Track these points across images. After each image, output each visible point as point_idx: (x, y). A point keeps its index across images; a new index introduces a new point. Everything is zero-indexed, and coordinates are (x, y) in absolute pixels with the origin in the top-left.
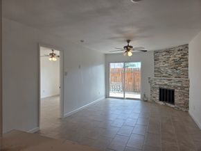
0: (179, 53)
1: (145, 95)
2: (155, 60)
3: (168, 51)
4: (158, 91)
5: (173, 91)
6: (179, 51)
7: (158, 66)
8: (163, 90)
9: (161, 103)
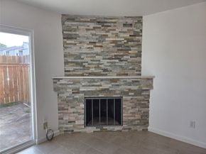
0: (125, 29)
1: (46, 125)
2: (67, 37)
3: (102, 23)
4: (83, 105)
5: (119, 101)
6: (125, 25)
7: (74, 50)
8: (96, 101)
9: (91, 129)
